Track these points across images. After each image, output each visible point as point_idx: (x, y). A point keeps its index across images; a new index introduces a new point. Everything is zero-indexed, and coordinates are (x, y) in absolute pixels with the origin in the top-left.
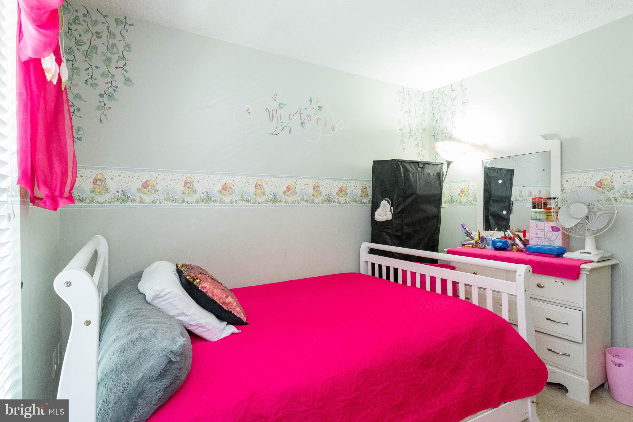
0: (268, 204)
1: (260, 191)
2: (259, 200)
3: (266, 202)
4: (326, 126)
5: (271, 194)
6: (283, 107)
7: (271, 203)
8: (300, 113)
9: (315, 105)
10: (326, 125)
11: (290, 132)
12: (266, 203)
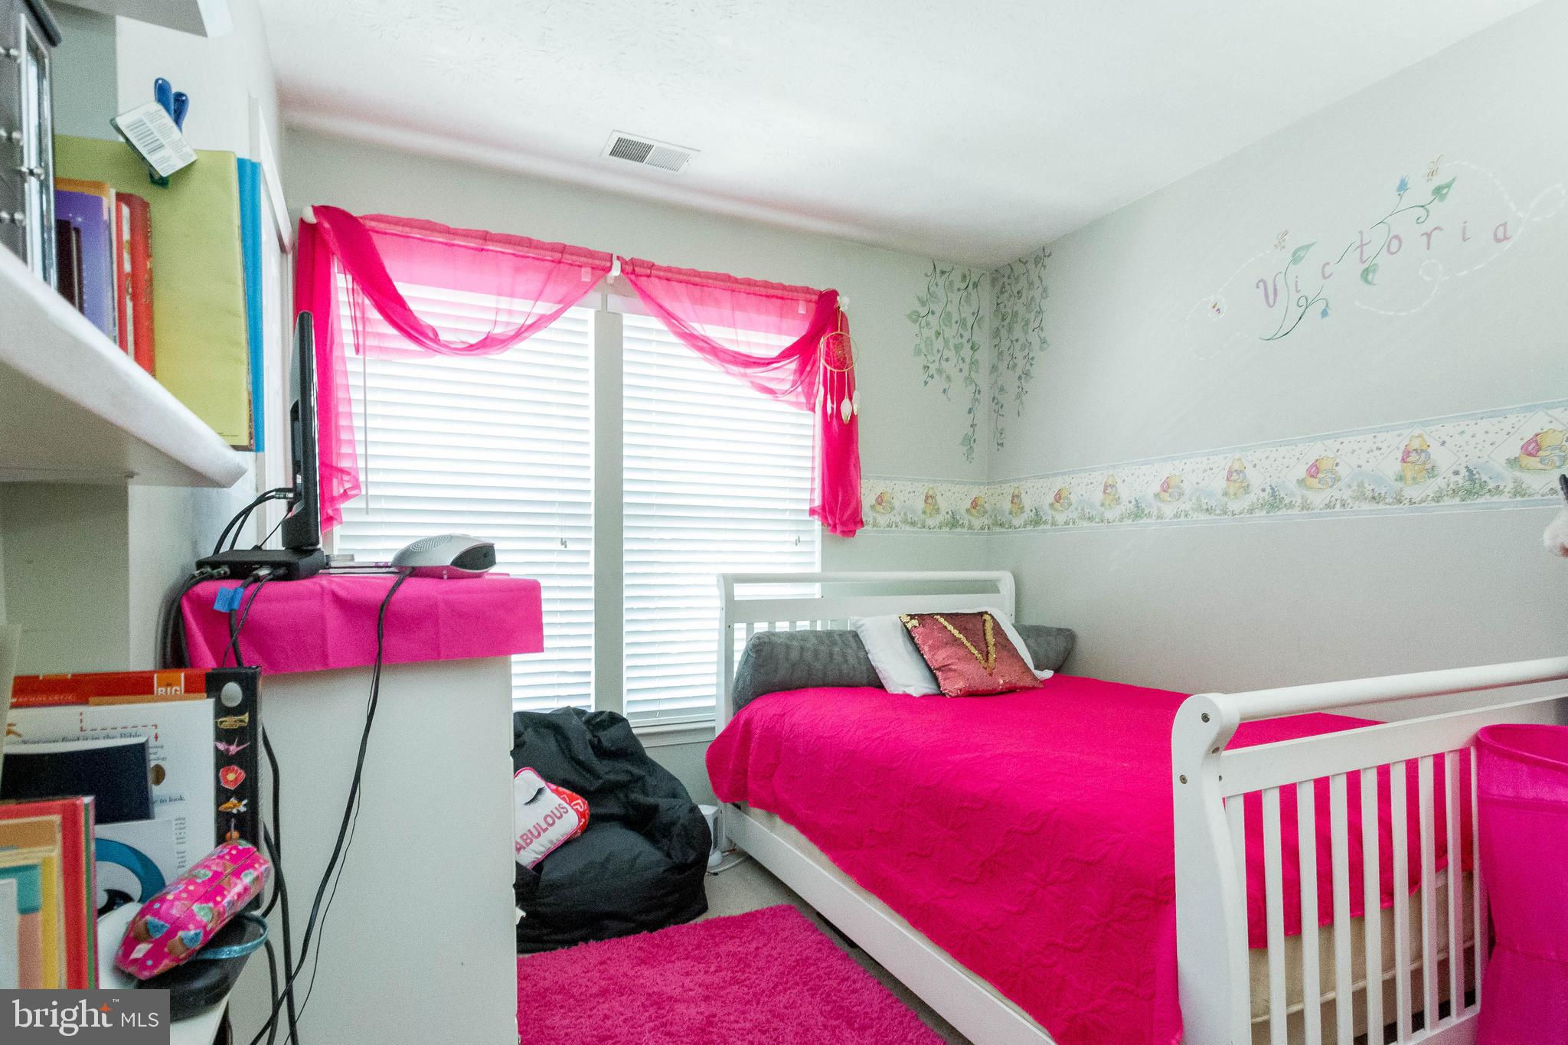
0: (1257, 515)
1: (1237, 485)
2: (1235, 506)
3: (1251, 511)
4: (1464, 240)
5: (1264, 490)
6: (1304, 256)
7: (1265, 512)
8: (1362, 246)
9: (1420, 191)
10: (1467, 236)
11: (1324, 313)
12: (1251, 513)
